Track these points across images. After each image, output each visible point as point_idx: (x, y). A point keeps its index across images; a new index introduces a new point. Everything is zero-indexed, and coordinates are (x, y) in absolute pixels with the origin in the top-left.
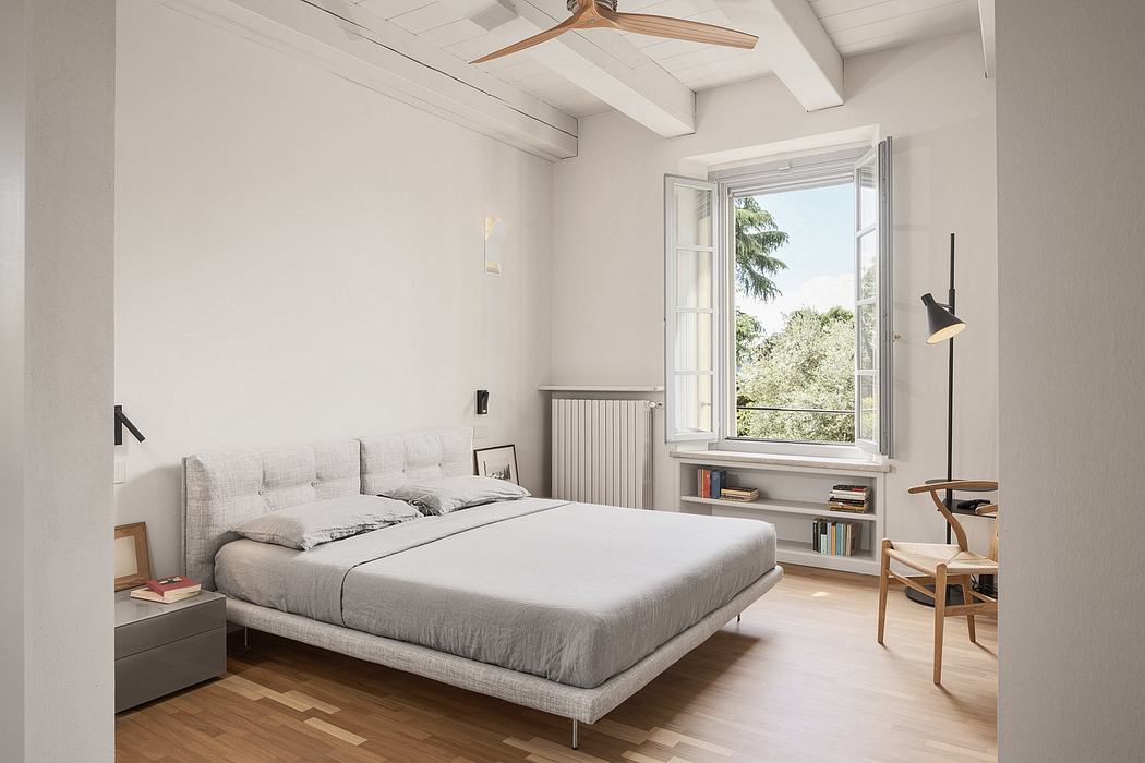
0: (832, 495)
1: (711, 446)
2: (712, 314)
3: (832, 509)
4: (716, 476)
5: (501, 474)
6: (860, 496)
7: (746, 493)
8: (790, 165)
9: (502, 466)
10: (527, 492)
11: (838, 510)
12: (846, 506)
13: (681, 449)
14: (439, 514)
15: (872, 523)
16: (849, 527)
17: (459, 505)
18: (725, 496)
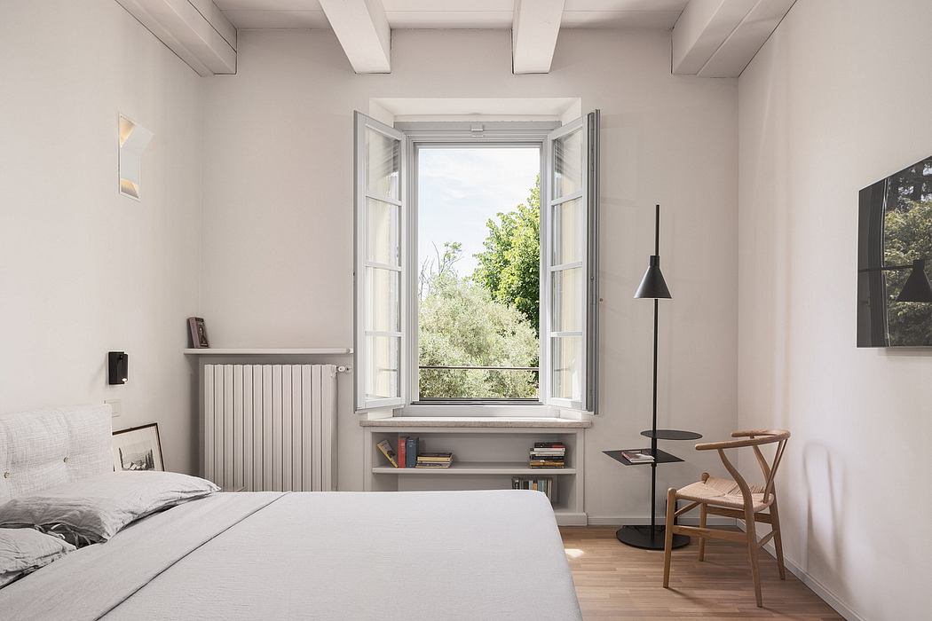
0: (533, 453)
1: (397, 412)
2: (400, 272)
3: (533, 467)
4: (412, 444)
5: (142, 464)
6: (559, 451)
7: (445, 459)
8: (483, 127)
9: (142, 453)
10: (214, 485)
11: (540, 467)
12: (548, 463)
13: (372, 417)
14: (101, 540)
15: (572, 476)
16: (550, 483)
17: (130, 518)
18: (423, 464)
